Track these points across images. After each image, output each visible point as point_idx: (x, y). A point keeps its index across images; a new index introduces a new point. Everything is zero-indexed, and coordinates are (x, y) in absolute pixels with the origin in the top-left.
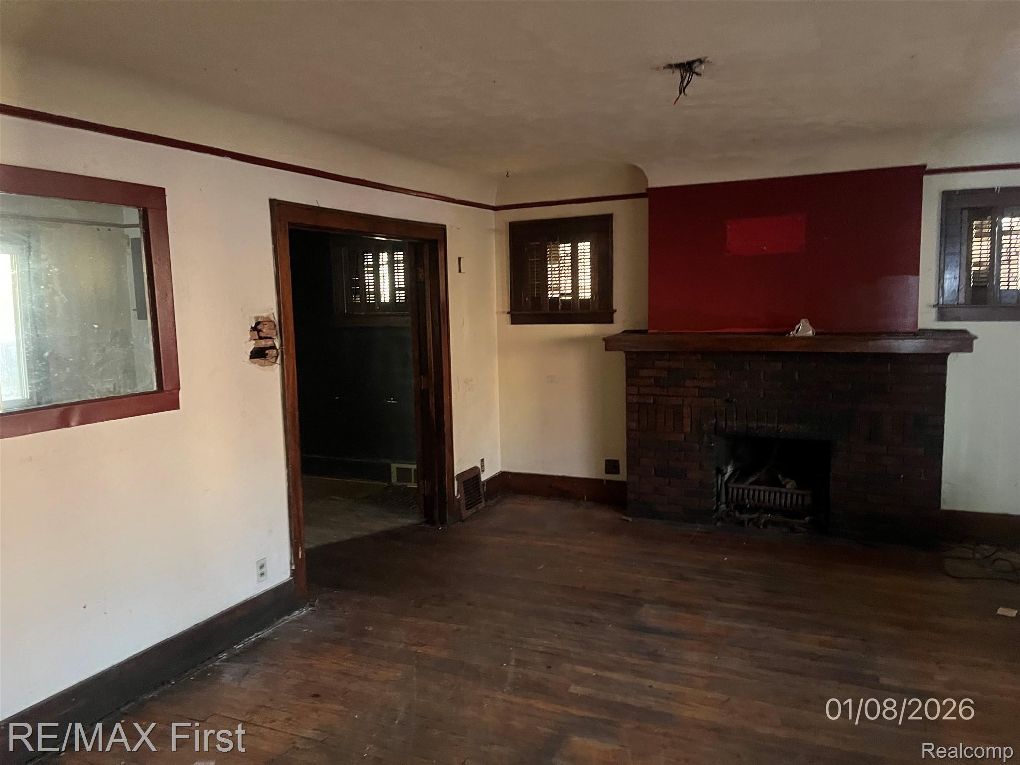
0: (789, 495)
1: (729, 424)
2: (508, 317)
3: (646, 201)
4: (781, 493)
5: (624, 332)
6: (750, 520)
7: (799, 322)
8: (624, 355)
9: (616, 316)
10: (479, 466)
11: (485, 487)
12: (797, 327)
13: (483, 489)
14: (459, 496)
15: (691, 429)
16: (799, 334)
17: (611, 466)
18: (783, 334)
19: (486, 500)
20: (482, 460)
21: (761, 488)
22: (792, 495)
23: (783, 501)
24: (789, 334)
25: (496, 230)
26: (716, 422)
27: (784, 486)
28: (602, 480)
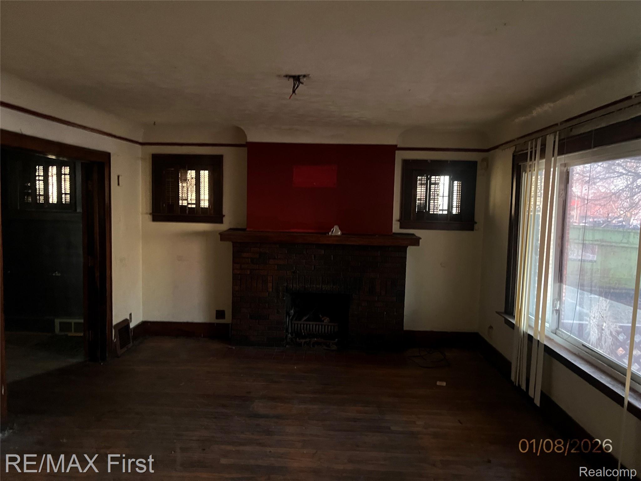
0: (326, 326)
1: (294, 286)
2: (150, 217)
3: (245, 149)
4: (322, 325)
5: (230, 229)
6: (305, 342)
7: (333, 227)
8: (232, 243)
9: (225, 219)
10: (128, 318)
11: (132, 333)
12: (332, 230)
13: (131, 335)
14: (115, 340)
15: (272, 290)
16: (333, 234)
17: (220, 314)
18: (325, 234)
19: (133, 342)
20: (131, 315)
21: (311, 323)
22: (328, 326)
23: (323, 330)
24: (329, 234)
25: (143, 159)
26: (287, 285)
27: (323, 321)
28: (213, 324)
